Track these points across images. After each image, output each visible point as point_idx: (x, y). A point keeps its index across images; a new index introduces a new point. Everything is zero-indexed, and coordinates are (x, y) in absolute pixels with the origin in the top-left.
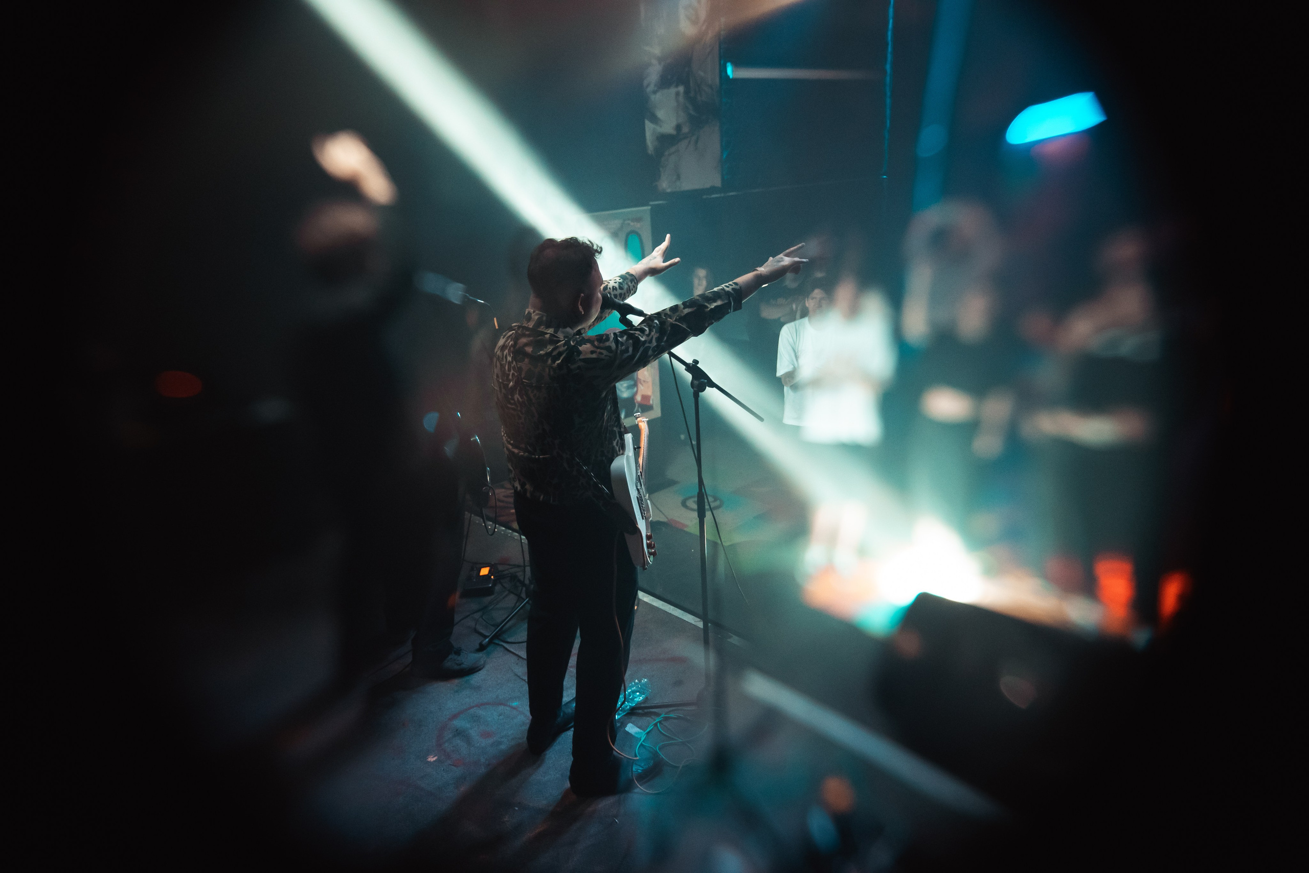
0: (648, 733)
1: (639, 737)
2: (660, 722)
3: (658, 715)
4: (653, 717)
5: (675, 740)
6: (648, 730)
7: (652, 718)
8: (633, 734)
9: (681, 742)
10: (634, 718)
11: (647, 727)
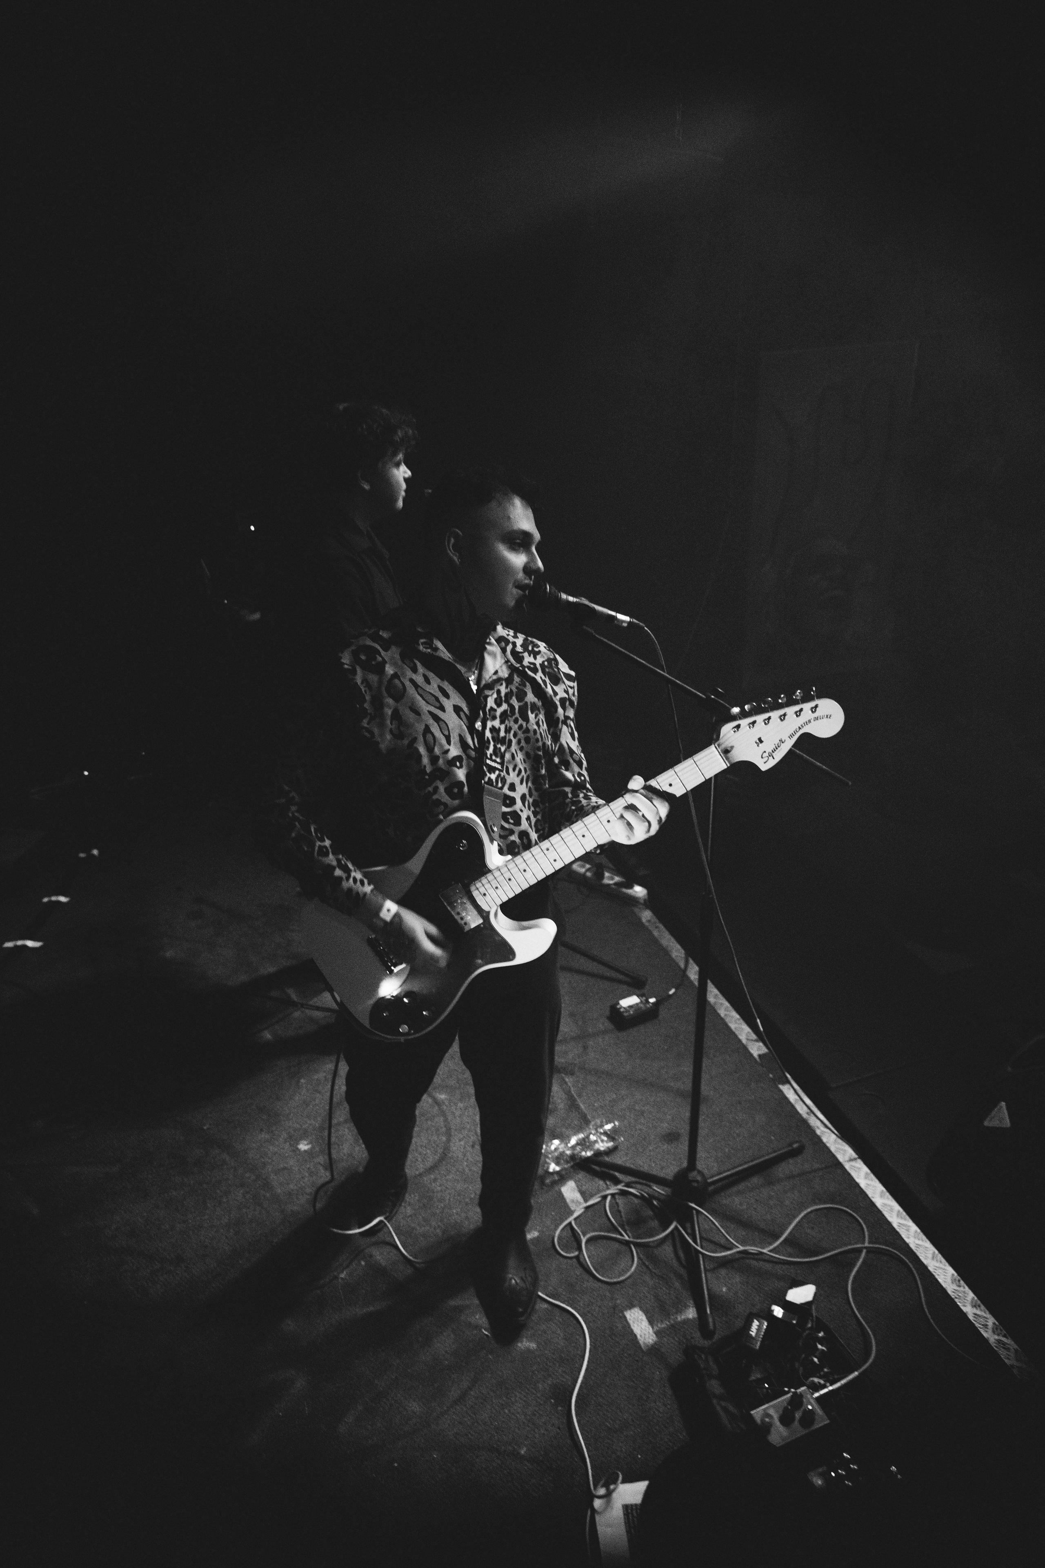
0: (587, 1208)
1: (573, 1209)
2: (613, 1195)
3: (617, 1182)
4: (608, 1183)
5: (621, 1235)
6: (591, 1202)
7: (606, 1184)
8: (568, 1201)
9: (626, 1241)
10: (581, 1175)
11: (592, 1196)
